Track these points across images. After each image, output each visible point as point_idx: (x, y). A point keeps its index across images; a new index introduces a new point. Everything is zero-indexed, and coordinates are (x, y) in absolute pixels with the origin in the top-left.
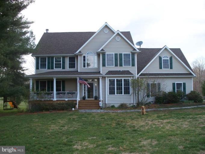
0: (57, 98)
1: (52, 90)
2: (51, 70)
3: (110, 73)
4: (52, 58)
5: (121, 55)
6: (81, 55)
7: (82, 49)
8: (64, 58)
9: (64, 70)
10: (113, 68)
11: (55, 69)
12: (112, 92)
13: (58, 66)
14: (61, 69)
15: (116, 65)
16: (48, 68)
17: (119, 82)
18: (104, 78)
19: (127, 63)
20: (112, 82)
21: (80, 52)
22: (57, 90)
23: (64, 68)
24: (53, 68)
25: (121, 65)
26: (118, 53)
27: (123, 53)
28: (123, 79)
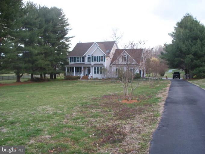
0: (75, 74)
1: (73, 71)
2: (75, 63)
3: (95, 65)
4: (76, 57)
5: (99, 57)
6: (86, 57)
7: (86, 54)
8: (80, 57)
9: (80, 63)
10: (96, 63)
11: (77, 62)
12: (95, 73)
13: (78, 61)
14: (79, 62)
15: (98, 61)
16: (75, 62)
17: (98, 68)
18: (92, 67)
19: (102, 61)
20: (95, 69)
21: (85, 55)
22: (76, 71)
23: (80, 62)
24: (76, 62)
25: (99, 61)
26: (98, 56)
27: (100, 56)
28: (100, 67)
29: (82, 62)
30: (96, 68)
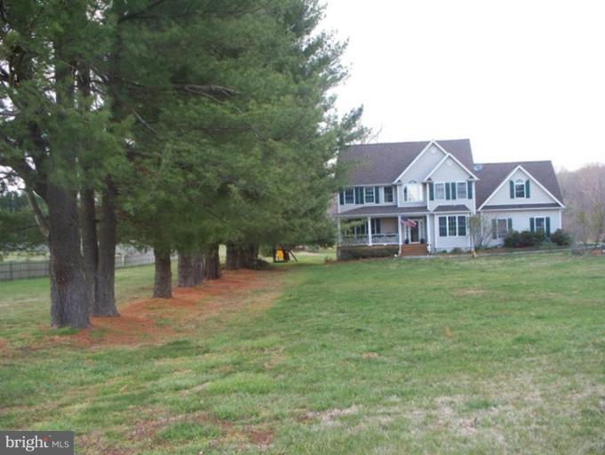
0: (373, 242)
2: (360, 206)
3: (440, 208)
4: (362, 188)
5: (453, 184)
6: (400, 185)
7: (402, 178)
8: (377, 188)
9: (377, 205)
10: (444, 202)
11: (367, 204)
12: (443, 233)
13: (370, 199)
14: (373, 204)
15: (448, 199)
16: (357, 203)
17: (452, 219)
18: (432, 215)
19: (462, 195)
20: (442, 220)
21: (399, 181)
23: (377, 202)
24: (362, 202)
25: (454, 198)
26: (450, 182)
27: (457, 182)
28: (457, 216)
29: (383, 203)
30: (445, 218)
